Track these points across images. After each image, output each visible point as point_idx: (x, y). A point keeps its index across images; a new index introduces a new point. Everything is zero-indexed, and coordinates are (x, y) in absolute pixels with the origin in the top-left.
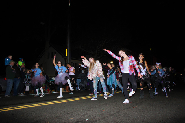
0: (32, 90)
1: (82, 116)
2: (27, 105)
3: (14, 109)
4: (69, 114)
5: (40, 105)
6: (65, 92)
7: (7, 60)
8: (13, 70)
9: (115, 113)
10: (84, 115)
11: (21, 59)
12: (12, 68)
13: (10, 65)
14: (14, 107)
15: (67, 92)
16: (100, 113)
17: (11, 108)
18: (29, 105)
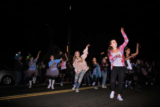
0: (38, 81)
1: (80, 104)
2: (34, 94)
3: (23, 97)
4: (69, 102)
5: (44, 94)
6: (66, 84)
7: (17, 55)
8: (20, 63)
9: (109, 103)
10: (82, 103)
11: (29, 54)
12: (20, 62)
13: (18, 59)
14: (23, 95)
15: (67, 83)
16: (96, 102)
17: (20, 95)
18: (36, 94)
